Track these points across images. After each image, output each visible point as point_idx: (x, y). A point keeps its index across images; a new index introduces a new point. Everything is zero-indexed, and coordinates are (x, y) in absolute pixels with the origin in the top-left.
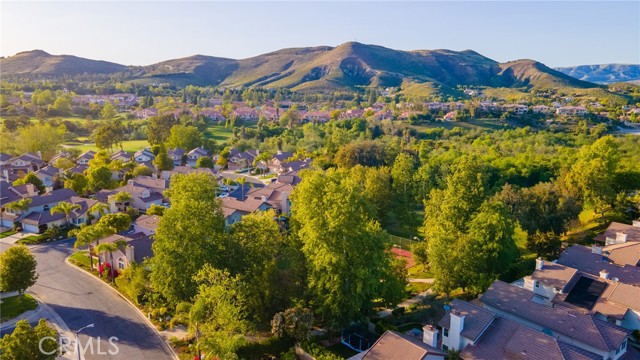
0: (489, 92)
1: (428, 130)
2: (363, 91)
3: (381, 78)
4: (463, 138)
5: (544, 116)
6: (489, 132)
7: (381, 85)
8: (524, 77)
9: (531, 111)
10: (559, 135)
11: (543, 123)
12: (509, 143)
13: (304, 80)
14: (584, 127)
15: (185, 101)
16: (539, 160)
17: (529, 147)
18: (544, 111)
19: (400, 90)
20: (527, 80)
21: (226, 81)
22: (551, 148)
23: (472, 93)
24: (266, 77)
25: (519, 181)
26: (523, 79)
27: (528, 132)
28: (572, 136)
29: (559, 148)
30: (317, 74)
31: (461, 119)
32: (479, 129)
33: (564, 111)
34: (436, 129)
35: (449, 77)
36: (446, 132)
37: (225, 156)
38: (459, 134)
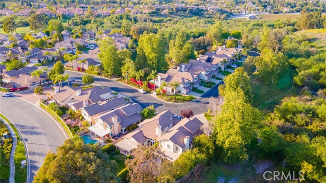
1: (157, 19)
4: (172, 22)
5: (203, 11)
6: (182, 19)
9: (199, 9)
10: (209, 19)
11: (203, 14)
12: (190, 23)
14: (218, 16)
16: (201, 30)
17: (198, 25)
22: (206, 25)
25: (195, 37)
27: (197, 18)
28: (214, 19)
29: (209, 25)
31: (170, 13)
32: (178, 17)
33: (211, 8)
36: (165, 20)
37: (81, 33)
38: (170, 20)
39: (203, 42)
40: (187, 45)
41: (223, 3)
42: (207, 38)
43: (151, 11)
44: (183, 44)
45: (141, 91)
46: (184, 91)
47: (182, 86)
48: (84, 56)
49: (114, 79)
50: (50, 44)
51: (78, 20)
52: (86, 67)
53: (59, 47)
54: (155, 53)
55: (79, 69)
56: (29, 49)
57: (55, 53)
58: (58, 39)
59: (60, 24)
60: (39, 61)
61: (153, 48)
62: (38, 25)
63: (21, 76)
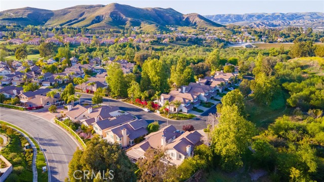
0: (180, 29)
1: (159, 47)
2: (124, 28)
3: (131, 22)
4: (173, 50)
5: (202, 40)
6: (182, 47)
7: (131, 25)
8: (194, 21)
9: (197, 38)
10: (207, 48)
11: (202, 43)
12: (190, 51)
13: (92, 23)
14: (216, 44)
15: (32, 34)
16: (200, 57)
17: (197, 53)
18: (202, 38)
19: (140, 28)
20: (195, 23)
22: (205, 53)
23: (173, 29)
24: (71, 21)
25: (194, 63)
26: (193, 23)
27: (196, 47)
28: (212, 48)
29: (207, 53)
30: (98, 19)
31: (171, 42)
32: (178, 46)
33: (209, 38)
34: (162, 47)
35: (162, 22)
36: (166, 48)
37: (88, 60)
38: (171, 48)
39: (202, 68)
40: (187, 70)
41: (220, 33)
42: (206, 63)
43: (152, 40)
44: (184, 69)
45: (146, 110)
46: (185, 110)
47: (183, 105)
48: (93, 79)
49: (121, 100)
50: (60, 69)
51: (84, 48)
52: (94, 89)
53: (69, 72)
54: (159, 76)
55: (88, 91)
56: (42, 73)
57: (65, 77)
58: (67, 64)
59: (69, 51)
60: (51, 84)
61: (156, 72)
62: (48, 52)
63: (36, 96)
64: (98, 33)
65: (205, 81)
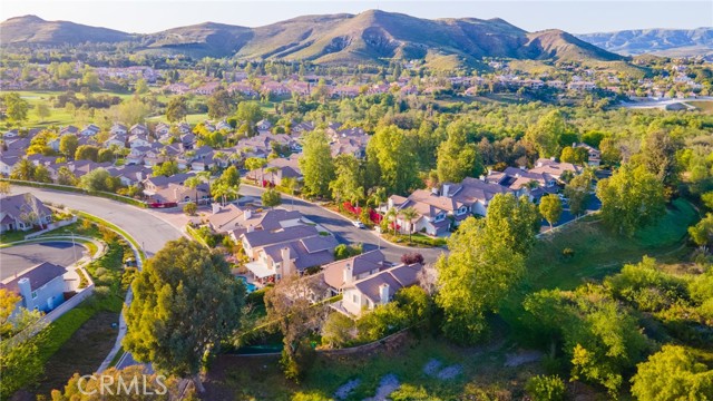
0: (514, 64)
1: (449, 105)
2: (387, 63)
3: (405, 49)
4: (480, 111)
5: (556, 90)
6: (504, 106)
7: (405, 57)
8: (552, 48)
9: (546, 86)
11: (555, 98)
13: (325, 52)
14: (590, 102)
15: (208, 75)
18: (558, 86)
19: (424, 62)
20: (554, 52)
21: (242, 52)
23: (497, 65)
24: (284, 48)
26: (550, 52)
27: (537, 107)
28: (576, 109)
30: (338, 44)
31: (481, 94)
32: (496, 103)
33: (574, 86)
34: (458, 104)
35: (475, 49)
36: (465, 106)
37: (290, 126)
38: (477, 108)
40: (467, 151)
41: (611, 75)
43: (439, 89)
45: (357, 224)
46: (431, 230)
47: (428, 218)
48: (282, 162)
49: (318, 204)
50: (231, 141)
51: (295, 104)
52: (278, 180)
53: (242, 147)
54: (394, 159)
55: (265, 184)
56: (195, 147)
57: (233, 155)
58: (246, 134)
59: (258, 108)
60: (206, 168)
62: (222, 109)
63: (170, 185)
64: (333, 73)
65: (502, 176)
